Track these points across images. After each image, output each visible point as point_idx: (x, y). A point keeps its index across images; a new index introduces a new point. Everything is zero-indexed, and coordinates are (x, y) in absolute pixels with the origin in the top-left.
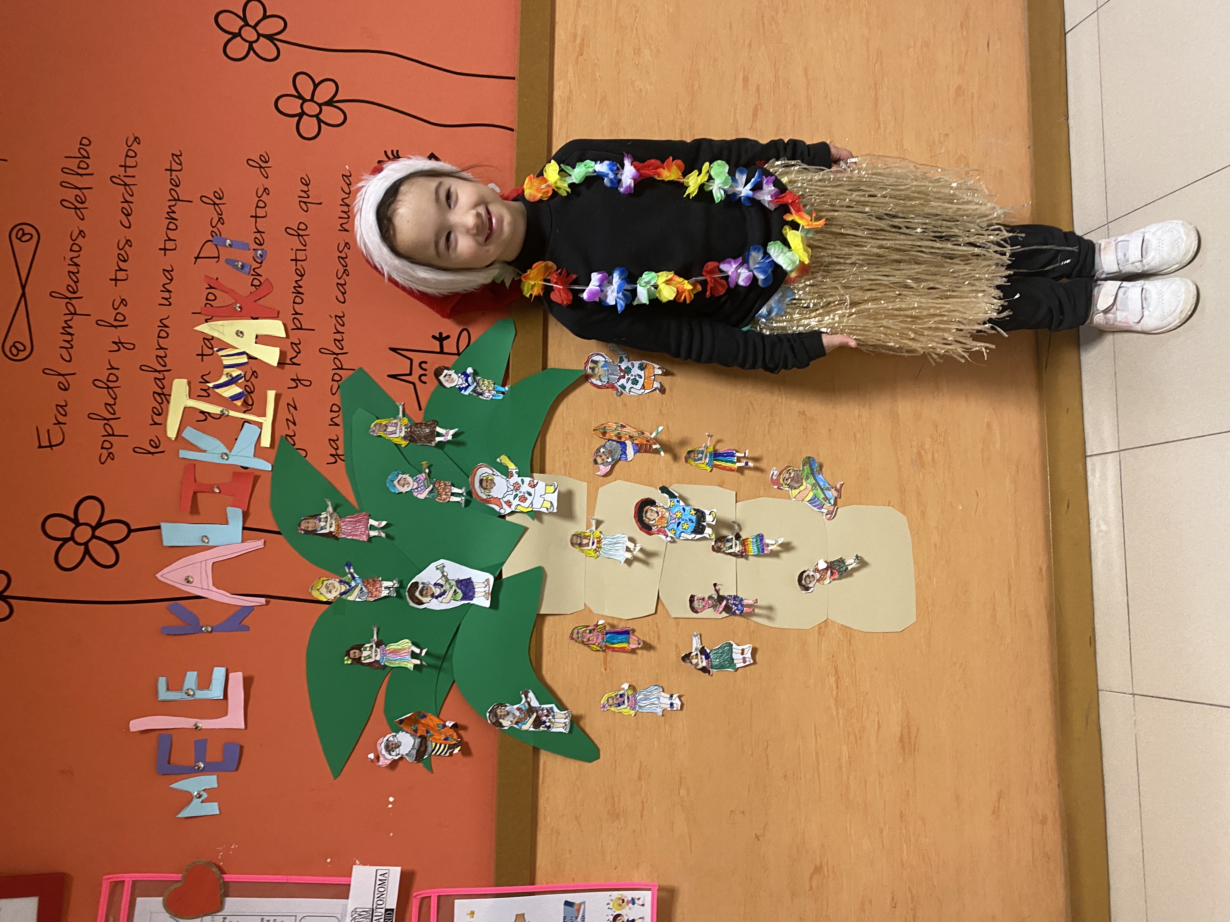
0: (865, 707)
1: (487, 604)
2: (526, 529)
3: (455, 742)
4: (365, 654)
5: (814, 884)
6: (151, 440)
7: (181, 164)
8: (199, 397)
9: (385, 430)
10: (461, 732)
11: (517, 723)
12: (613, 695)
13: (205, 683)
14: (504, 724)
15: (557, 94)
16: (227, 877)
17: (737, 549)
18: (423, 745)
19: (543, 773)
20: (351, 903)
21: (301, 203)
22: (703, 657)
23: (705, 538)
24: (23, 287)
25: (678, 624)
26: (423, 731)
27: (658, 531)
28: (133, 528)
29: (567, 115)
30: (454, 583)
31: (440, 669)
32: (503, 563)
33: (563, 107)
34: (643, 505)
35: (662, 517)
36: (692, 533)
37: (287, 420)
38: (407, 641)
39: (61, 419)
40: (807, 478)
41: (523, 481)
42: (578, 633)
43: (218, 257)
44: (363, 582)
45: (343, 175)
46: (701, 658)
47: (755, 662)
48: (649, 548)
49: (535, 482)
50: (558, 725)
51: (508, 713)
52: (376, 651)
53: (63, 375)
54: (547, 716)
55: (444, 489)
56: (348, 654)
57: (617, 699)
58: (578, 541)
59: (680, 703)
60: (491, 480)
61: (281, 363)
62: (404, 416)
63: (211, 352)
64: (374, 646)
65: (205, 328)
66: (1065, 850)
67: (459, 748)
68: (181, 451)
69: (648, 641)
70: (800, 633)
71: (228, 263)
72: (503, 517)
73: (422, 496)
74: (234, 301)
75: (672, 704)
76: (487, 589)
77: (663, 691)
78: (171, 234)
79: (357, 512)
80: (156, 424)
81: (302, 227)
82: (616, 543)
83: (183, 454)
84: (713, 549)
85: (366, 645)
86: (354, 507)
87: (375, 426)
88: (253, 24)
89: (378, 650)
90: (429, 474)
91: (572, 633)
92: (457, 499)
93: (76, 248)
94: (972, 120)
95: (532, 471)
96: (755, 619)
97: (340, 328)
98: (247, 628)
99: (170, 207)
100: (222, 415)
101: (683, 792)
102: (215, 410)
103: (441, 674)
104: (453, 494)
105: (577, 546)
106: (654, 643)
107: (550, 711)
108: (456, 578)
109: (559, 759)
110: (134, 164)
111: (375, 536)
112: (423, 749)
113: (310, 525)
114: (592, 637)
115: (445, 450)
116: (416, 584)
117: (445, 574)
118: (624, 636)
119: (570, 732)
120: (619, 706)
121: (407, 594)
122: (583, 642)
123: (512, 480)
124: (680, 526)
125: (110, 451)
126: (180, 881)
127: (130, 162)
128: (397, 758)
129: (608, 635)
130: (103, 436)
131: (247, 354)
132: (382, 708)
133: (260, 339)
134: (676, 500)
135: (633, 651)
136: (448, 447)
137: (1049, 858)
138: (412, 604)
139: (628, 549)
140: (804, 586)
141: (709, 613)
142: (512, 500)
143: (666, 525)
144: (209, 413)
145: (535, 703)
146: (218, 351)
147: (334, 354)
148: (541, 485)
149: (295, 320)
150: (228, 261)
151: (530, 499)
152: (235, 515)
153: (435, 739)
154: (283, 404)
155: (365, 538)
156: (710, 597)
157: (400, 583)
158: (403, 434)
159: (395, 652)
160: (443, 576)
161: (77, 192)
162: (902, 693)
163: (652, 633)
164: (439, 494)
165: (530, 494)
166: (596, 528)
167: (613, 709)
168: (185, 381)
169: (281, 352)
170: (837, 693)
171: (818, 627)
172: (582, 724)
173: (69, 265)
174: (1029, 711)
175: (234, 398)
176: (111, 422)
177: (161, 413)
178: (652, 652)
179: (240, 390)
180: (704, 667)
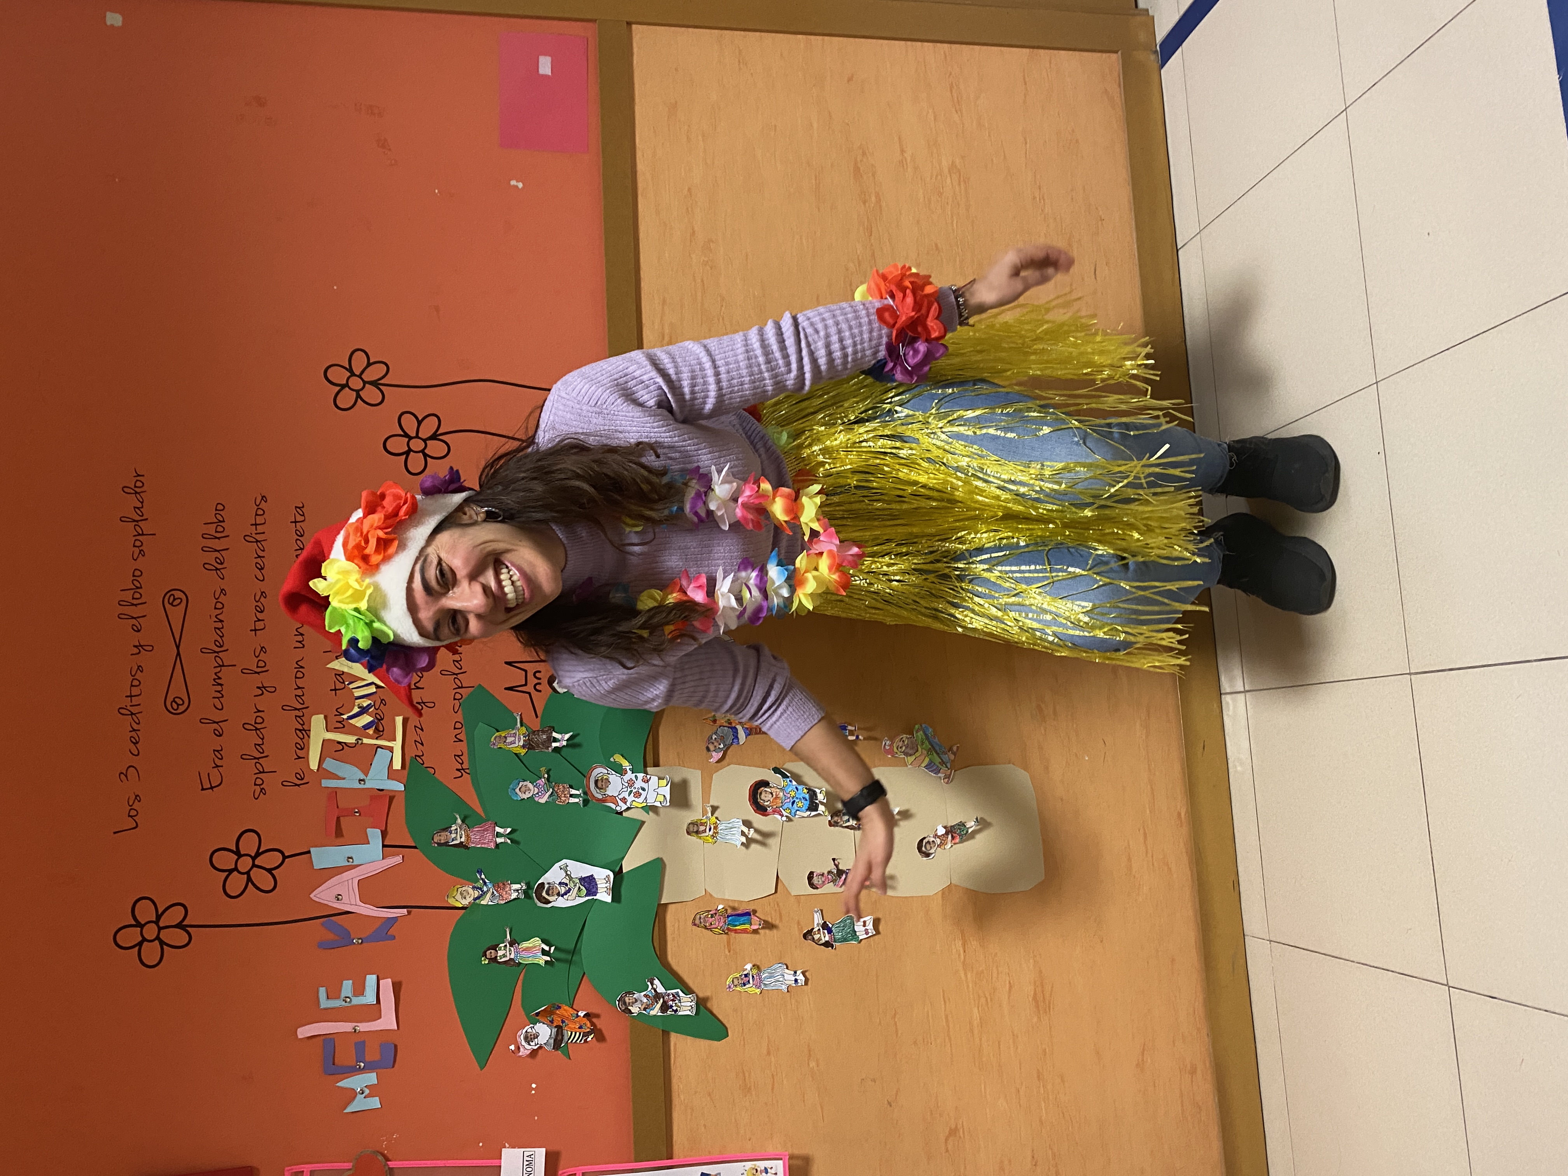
1: (608, 899)
2: (643, 823)
3: (588, 1030)
4: (500, 953)
5: (950, 1147)
6: (297, 773)
7: (304, 515)
8: (336, 729)
9: (505, 742)
10: (594, 1020)
11: (645, 1009)
12: (738, 976)
13: (359, 990)
14: (633, 1011)
16: (391, 1164)
18: (560, 1032)
19: (675, 1054)
22: (826, 931)
23: (819, 815)
24: (178, 647)
25: (799, 902)
26: (558, 1021)
27: (773, 811)
28: (286, 854)
30: (578, 881)
31: (570, 962)
32: (623, 858)
34: (757, 787)
35: (777, 798)
36: (807, 810)
37: (415, 741)
38: (538, 939)
39: (219, 762)
40: (923, 743)
41: (636, 777)
42: (700, 918)
44: (494, 887)
46: (824, 933)
47: (878, 932)
48: (765, 828)
49: (649, 776)
50: (685, 1008)
51: (636, 1001)
52: (510, 950)
53: (217, 723)
54: (673, 1000)
55: (563, 792)
56: (485, 955)
57: (742, 979)
58: (694, 829)
59: (803, 979)
60: (607, 779)
62: (522, 725)
63: (343, 686)
64: (508, 945)
65: (336, 665)
66: (1217, 1099)
67: (594, 1034)
68: (323, 781)
69: (770, 920)
70: (923, 900)
72: (621, 813)
73: (543, 801)
75: (796, 980)
76: (608, 885)
77: (787, 968)
79: (485, 820)
80: (299, 758)
82: (732, 828)
83: (326, 783)
84: (830, 824)
85: (501, 945)
87: (495, 739)
88: (358, 373)
89: (512, 949)
90: (548, 779)
91: (694, 919)
92: (576, 800)
93: (219, 606)
95: (645, 766)
98: (394, 938)
100: (357, 743)
101: (813, 1064)
102: (351, 739)
103: (572, 967)
104: (571, 796)
105: (694, 834)
106: (776, 922)
108: (579, 876)
109: (689, 1039)
110: (263, 522)
111: (502, 843)
112: (559, 1038)
113: (442, 838)
114: (715, 921)
115: (562, 753)
116: (543, 884)
117: (569, 873)
118: (745, 918)
119: (697, 1012)
120: (745, 985)
121: (534, 895)
122: (706, 926)
123: (627, 778)
124: (795, 804)
125: (262, 787)
126: (351, 1170)
127: (259, 520)
128: (536, 1048)
129: (730, 918)
130: (255, 774)
132: (520, 1002)
134: (788, 780)
135: (755, 932)
137: (1200, 1108)
138: (539, 904)
139: (743, 833)
140: (924, 853)
141: (829, 888)
142: (627, 797)
143: (781, 805)
144: (345, 743)
145: (661, 989)
146: (348, 684)
147: (454, 674)
148: (654, 779)
151: (644, 794)
152: (375, 835)
153: (570, 1028)
154: (411, 726)
156: (829, 872)
157: (528, 884)
158: (521, 743)
159: (527, 949)
160: (567, 875)
161: (217, 554)
163: (773, 913)
164: (559, 797)
165: (644, 789)
166: (712, 815)
167: (738, 989)
168: (322, 716)
170: (965, 957)
171: (940, 893)
172: (709, 1005)
173: (215, 622)
174: (1173, 960)
175: (367, 727)
176: (261, 761)
177: (303, 747)
178: (775, 931)
179: (372, 719)
180: (826, 942)
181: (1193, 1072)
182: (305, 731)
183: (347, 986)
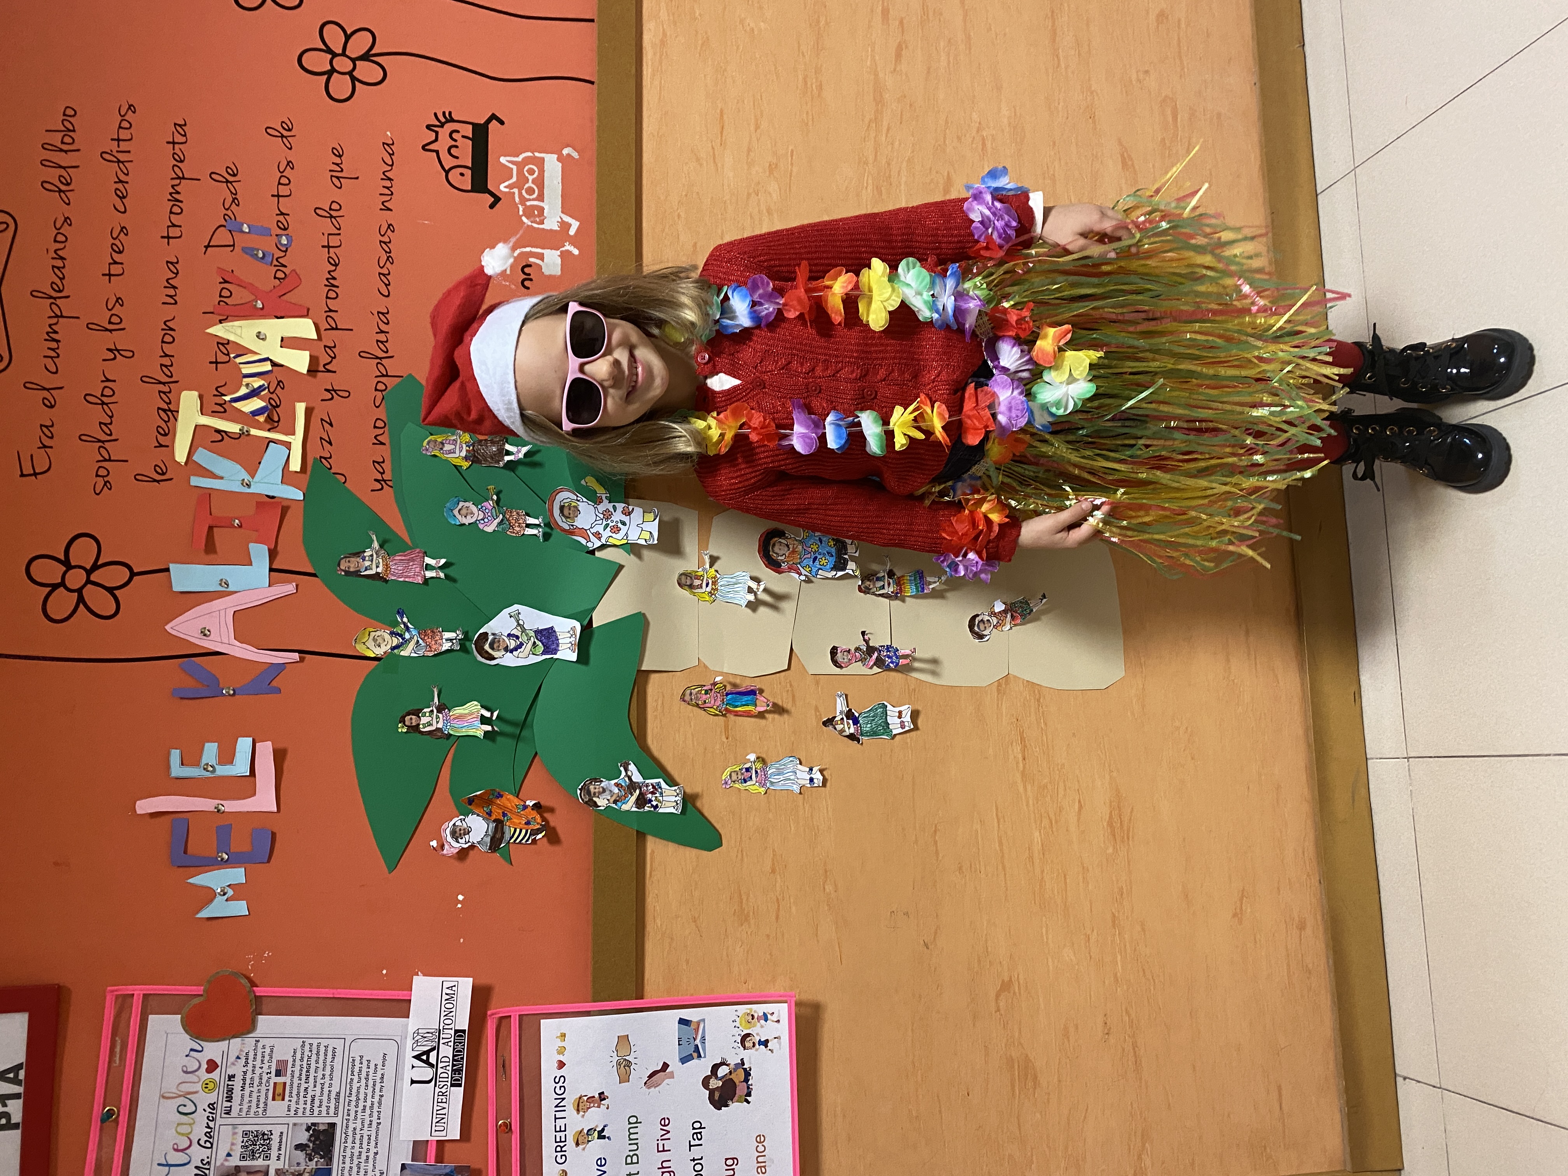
0: (1061, 784)
1: (573, 657)
2: (621, 567)
3: (538, 827)
4: (424, 720)
5: (1002, 1004)
6: (156, 465)
7: (185, 135)
8: (214, 413)
9: (442, 449)
10: (546, 815)
11: (615, 802)
12: (737, 769)
13: (227, 757)
14: (599, 804)
15: (647, 38)
16: (259, 991)
17: (890, 590)
18: (500, 832)
19: (651, 865)
20: (413, 1023)
21: (334, 179)
22: (851, 722)
23: (847, 576)
25: (817, 683)
26: (499, 813)
27: (789, 568)
28: (136, 570)
29: (661, 63)
30: (533, 634)
31: (518, 738)
32: (594, 609)
33: (655, 54)
34: (770, 535)
35: (794, 551)
36: (832, 569)
37: (321, 438)
38: (476, 703)
39: (47, 442)
41: (615, 508)
42: (691, 694)
43: (233, 245)
44: (419, 633)
45: (384, 143)
46: (848, 723)
48: (778, 588)
49: (631, 508)
50: (668, 804)
51: (604, 790)
52: (438, 717)
53: (48, 390)
54: (653, 793)
55: (517, 520)
56: (402, 720)
57: (742, 774)
58: (687, 581)
59: (821, 778)
60: (575, 507)
61: (312, 370)
63: (227, 359)
64: (435, 711)
65: (219, 330)
66: (1331, 962)
67: (544, 833)
68: (192, 478)
69: (780, 703)
70: (974, 692)
71: (247, 253)
72: (592, 552)
73: (490, 529)
74: (253, 297)
75: (811, 780)
76: (573, 639)
77: (801, 763)
78: (175, 219)
79: (411, 548)
80: (161, 446)
81: (335, 206)
82: (736, 584)
83: (195, 481)
84: (861, 590)
85: (425, 710)
86: (407, 544)
87: (428, 443)
89: (440, 715)
90: (498, 502)
91: (683, 694)
92: (534, 531)
93: (60, 238)
94: (1180, 52)
96: (915, 675)
97: (384, 327)
98: (278, 691)
99: (173, 186)
100: (242, 434)
101: (829, 888)
102: (233, 428)
103: (520, 745)
104: (528, 526)
105: (686, 587)
106: (787, 705)
107: (656, 788)
108: (535, 627)
109: (671, 847)
110: (129, 137)
111: (432, 578)
112: (498, 836)
114: (710, 699)
115: (517, 473)
116: (486, 634)
117: (521, 623)
118: (749, 697)
119: (684, 812)
120: (745, 781)
121: (473, 646)
122: (698, 704)
123: (601, 508)
124: (817, 562)
125: (106, 479)
126: (202, 995)
127: (124, 134)
128: (466, 846)
129: (729, 697)
130: (98, 461)
131: (271, 361)
132: (447, 784)
133: (285, 342)
135: (761, 715)
136: (521, 469)
137: (1310, 973)
138: (480, 658)
139: (750, 590)
140: (977, 633)
141: (857, 668)
142: (601, 531)
143: (799, 560)
144: (225, 432)
145: (637, 778)
146: (235, 357)
147: (377, 358)
148: (638, 512)
149: (329, 319)
150: (244, 250)
151: (624, 529)
152: (259, 552)
153: (514, 823)
154: (315, 419)
155: (420, 580)
156: (857, 649)
157: (466, 634)
158: (464, 454)
159: (460, 717)
160: (519, 625)
161: (61, 171)
162: (1109, 766)
163: (785, 694)
164: (511, 526)
165: (624, 524)
166: (711, 567)
167: (737, 785)
168: (196, 393)
169: (310, 356)
170: (1024, 767)
171: (996, 684)
172: (698, 804)
173: (53, 258)
174: (1278, 788)
175: (256, 413)
176: (107, 445)
177: (167, 433)
178: (786, 716)
179: (263, 404)
180: (852, 734)
181: (1302, 927)
182: (172, 411)
183: (210, 752)
